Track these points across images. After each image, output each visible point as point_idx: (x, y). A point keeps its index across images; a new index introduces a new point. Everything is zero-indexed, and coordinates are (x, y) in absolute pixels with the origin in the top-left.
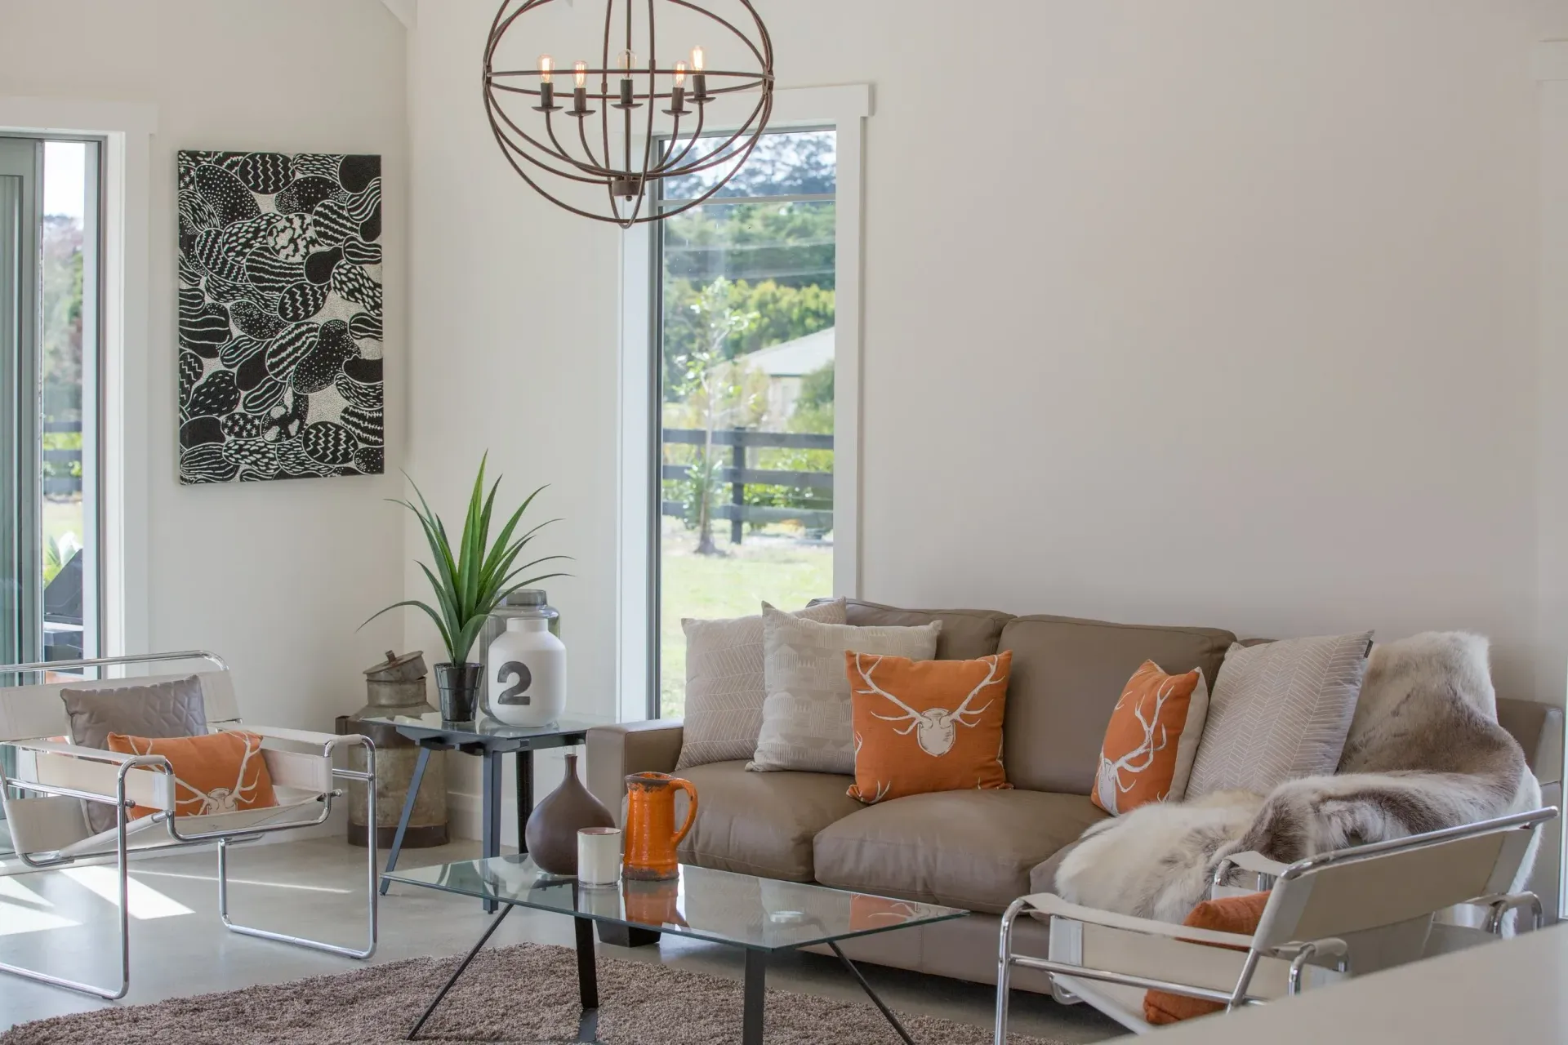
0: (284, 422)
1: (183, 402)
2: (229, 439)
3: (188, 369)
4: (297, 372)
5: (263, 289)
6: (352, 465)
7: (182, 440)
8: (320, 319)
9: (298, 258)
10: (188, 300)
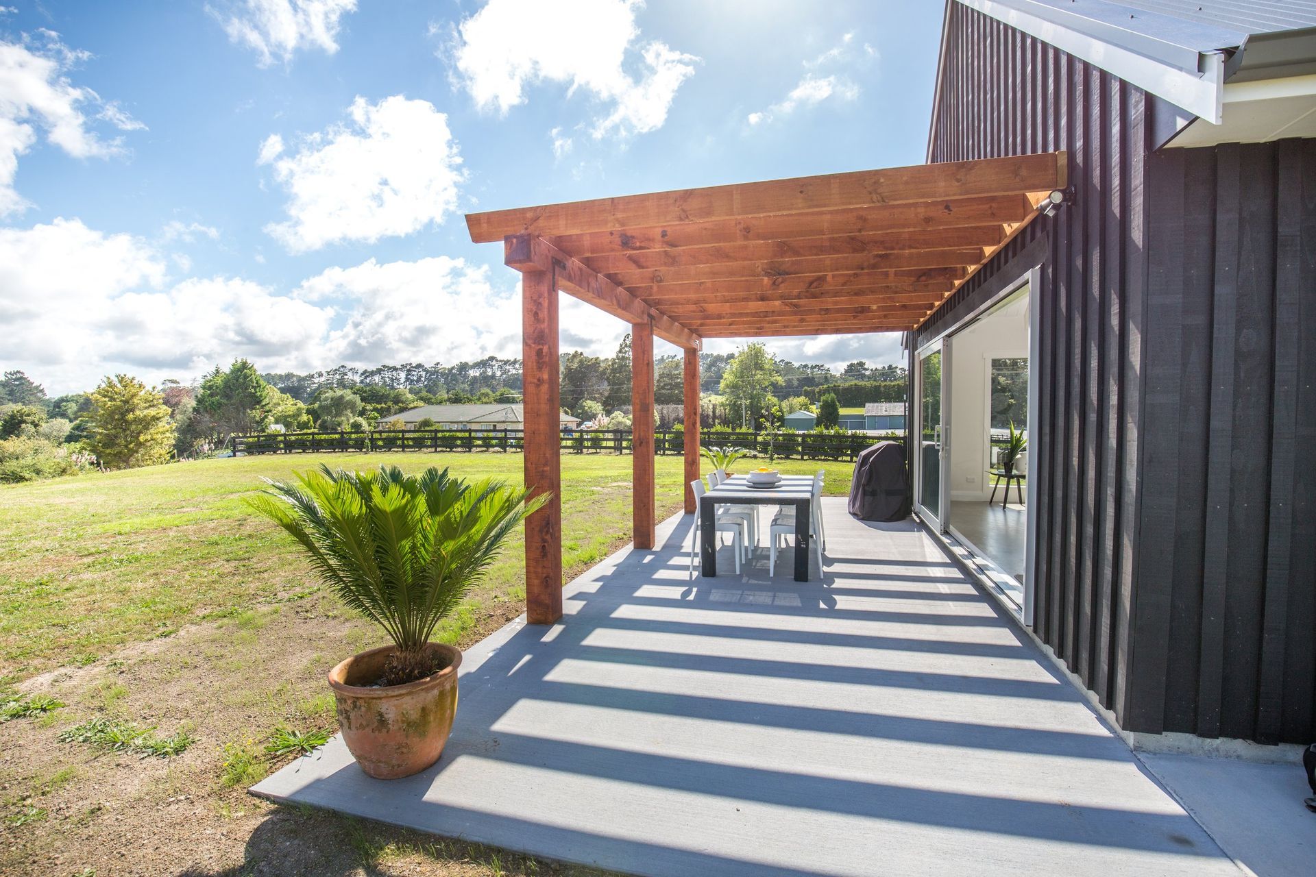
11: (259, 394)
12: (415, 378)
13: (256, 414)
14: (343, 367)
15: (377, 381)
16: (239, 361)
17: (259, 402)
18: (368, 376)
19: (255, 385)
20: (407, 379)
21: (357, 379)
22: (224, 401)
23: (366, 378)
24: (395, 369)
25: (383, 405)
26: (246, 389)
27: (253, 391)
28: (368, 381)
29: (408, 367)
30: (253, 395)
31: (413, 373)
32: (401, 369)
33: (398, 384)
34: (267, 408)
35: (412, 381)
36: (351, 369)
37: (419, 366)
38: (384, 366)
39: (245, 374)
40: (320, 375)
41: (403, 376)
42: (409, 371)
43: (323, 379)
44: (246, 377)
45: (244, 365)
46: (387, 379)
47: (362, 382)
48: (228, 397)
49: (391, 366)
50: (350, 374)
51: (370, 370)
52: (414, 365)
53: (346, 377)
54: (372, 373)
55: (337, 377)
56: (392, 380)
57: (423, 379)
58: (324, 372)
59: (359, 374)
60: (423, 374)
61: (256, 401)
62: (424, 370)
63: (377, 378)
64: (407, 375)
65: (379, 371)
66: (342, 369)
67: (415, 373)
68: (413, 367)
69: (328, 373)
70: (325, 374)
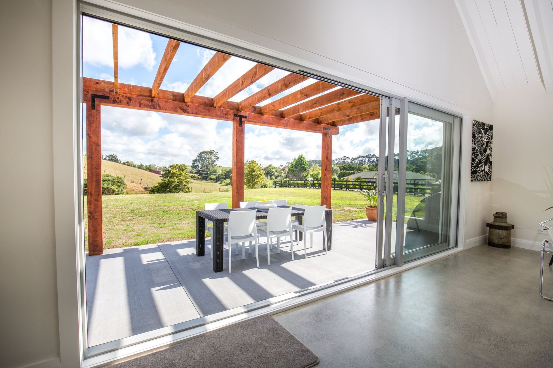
0: (483, 171)
1: (472, 166)
2: (478, 173)
3: (473, 161)
4: (484, 162)
5: (482, 147)
6: (488, 179)
7: (471, 173)
8: (487, 153)
9: (485, 142)
10: (473, 148)
11: (305, 167)
12: (372, 161)
13: (304, 174)
14: (344, 157)
15: (357, 162)
16: (300, 155)
17: (305, 170)
18: (353, 160)
19: (304, 163)
20: (369, 161)
21: (349, 161)
22: (295, 169)
23: (353, 161)
24: (364, 157)
25: (352, 171)
26: (302, 165)
27: (304, 166)
28: (353, 162)
29: (369, 156)
30: (303, 167)
31: (371, 158)
32: (366, 157)
33: (365, 163)
34: (308, 172)
35: (371, 162)
36: (347, 158)
37: (374, 155)
38: (360, 156)
39: (302, 160)
40: (337, 160)
41: (367, 159)
42: (369, 157)
43: (337, 161)
44: (302, 161)
45: (302, 157)
46: (361, 161)
47: (351, 162)
48: (296, 168)
49: (362, 156)
50: (347, 159)
51: (354, 158)
52: (372, 155)
53: (345, 161)
54: (355, 159)
55: (342, 160)
56: (362, 161)
57: (375, 161)
58: (338, 159)
59: (350, 159)
60: (375, 159)
61: (304, 169)
62: (376, 157)
63: (357, 161)
64: (368, 159)
65: (358, 158)
66: (344, 158)
67: (372, 158)
68: (371, 156)
69: (339, 159)
70: (338, 160)
